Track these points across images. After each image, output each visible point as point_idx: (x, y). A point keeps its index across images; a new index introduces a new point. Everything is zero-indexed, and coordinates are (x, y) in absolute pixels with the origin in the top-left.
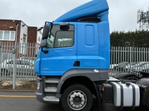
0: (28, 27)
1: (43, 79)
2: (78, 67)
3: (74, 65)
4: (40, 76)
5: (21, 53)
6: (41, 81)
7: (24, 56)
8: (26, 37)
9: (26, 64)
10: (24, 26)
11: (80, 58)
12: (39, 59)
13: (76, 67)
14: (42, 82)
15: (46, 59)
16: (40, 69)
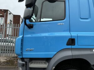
0: (14, 15)
1: (26, 62)
2: (73, 47)
3: (68, 44)
4: (23, 59)
5: (8, 34)
6: (23, 65)
7: (10, 36)
8: (12, 22)
9: (9, 42)
10: (10, 14)
11: (74, 34)
12: (21, 37)
13: (70, 47)
14: (24, 68)
15: (29, 36)
16: (22, 49)
